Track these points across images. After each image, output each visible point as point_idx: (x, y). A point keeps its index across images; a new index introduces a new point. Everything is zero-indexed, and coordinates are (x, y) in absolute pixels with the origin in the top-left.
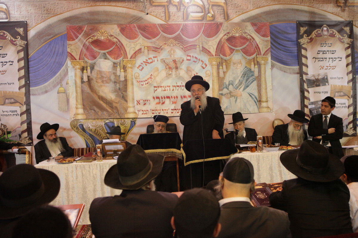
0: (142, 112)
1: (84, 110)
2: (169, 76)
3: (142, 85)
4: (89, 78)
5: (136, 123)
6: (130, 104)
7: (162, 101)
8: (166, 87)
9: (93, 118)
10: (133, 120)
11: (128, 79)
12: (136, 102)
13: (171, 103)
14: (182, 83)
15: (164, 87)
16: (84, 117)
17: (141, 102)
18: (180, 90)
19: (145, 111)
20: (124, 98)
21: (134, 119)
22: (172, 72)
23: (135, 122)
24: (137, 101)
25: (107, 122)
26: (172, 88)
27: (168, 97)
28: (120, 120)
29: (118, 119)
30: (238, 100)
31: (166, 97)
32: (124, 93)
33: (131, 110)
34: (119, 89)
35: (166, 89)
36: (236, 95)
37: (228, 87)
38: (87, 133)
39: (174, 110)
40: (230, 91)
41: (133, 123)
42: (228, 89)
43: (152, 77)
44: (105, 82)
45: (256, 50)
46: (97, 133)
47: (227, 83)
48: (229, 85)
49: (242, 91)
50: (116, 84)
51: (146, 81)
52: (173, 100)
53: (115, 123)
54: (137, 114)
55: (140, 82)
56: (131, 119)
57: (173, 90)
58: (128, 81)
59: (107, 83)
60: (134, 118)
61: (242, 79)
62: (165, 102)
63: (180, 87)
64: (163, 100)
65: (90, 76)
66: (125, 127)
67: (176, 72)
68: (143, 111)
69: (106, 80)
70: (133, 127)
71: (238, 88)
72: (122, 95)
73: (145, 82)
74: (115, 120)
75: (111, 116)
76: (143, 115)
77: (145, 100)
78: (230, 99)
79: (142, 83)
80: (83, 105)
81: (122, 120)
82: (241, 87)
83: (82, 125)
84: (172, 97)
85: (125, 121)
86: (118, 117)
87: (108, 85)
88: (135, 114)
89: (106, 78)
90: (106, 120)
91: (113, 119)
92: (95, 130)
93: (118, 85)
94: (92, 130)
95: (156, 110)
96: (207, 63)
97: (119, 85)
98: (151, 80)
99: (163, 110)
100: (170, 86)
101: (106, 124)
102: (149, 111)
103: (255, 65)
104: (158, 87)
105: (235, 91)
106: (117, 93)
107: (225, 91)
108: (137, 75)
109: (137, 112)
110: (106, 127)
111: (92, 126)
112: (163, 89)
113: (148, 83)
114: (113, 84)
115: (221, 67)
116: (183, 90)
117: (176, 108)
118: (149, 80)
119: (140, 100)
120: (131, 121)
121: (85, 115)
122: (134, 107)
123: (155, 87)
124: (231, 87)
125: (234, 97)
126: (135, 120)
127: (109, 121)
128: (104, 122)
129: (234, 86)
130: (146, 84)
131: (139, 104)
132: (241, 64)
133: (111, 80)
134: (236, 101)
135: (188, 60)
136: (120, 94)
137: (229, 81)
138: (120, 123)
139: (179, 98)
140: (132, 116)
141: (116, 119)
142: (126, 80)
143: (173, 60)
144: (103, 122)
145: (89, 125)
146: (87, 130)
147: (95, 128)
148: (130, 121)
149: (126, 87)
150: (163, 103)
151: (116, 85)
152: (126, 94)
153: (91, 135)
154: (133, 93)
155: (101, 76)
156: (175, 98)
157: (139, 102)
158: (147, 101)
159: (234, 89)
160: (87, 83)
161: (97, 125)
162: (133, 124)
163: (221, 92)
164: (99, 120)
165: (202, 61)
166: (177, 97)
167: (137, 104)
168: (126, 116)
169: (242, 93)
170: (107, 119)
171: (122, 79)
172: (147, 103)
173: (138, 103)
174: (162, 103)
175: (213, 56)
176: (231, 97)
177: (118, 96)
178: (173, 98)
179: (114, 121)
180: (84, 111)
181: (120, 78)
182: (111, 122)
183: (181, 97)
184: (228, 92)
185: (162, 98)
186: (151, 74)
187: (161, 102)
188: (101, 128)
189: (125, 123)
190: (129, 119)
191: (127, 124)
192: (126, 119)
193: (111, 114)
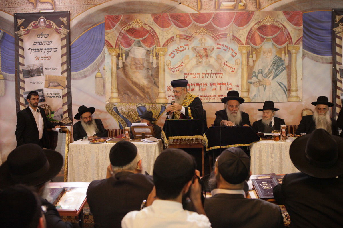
1: (118, 94)
2: (199, 63)
3: (173, 72)
4: (124, 64)
6: (161, 90)
8: (196, 74)
9: (127, 102)
11: (160, 66)
12: (167, 88)
13: (201, 90)
14: (211, 71)
15: (194, 74)
16: (119, 100)
18: (209, 77)
20: (156, 84)
21: (165, 104)
22: (202, 60)
24: (168, 87)
25: (139, 106)
26: (201, 75)
27: (198, 84)
28: (152, 104)
30: (267, 89)
31: (195, 84)
32: (156, 79)
33: (162, 95)
34: (152, 75)
35: (196, 76)
36: (265, 84)
37: (257, 76)
38: (121, 116)
39: (203, 96)
40: (259, 79)
41: (164, 107)
42: (257, 78)
43: (183, 64)
44: (138, 68)
45: (288, 40)
46: (130, 116)
47: (257, 72)
48: (258, 73)
49: (271, 80)
50: (148, 70)
51: (177, 68)
52: (202, 87)
53: (147, 107)
55: (171, 69)
56: (162, 104)
57: (203, 77)
58: (160, 68)
59: (140, 69)
60: (165, 103)
61: (271, 68)
62: (194, 88)
63: (210, 75)
65: (125, 63)
66: (156, 111)
67: (206, 60)
69: (139, 67)
70: (163, 112)
71: (267, 76)
72: (154, 81)
73: (175, 68)
75: (143, 100)
78: (258, 88)
79: (173, 70)
80: (118, 90)
82: (271, 76)
83: (117, 108)
84: (201, 84)
85: (156, 106)
86: (150, 102)
87: (141, 71)
88: (165, 99)
89: (139, 64)
91: (145, 103)
92: (128, 113)
93: (150, 71)
94: (126, 113)
96: (237, 51)
97: (152, 72)
98: (182, 67)
100: (199, 74)
101: (138, 108)
103: (285, 54)
104: (188, 74)
105: (265, 80)
106: (149, 79)
107: (254, 79)
108: (169, 62)
109: (167, 97)
110: (139, 110)
111: (125, 109)
112: (193, 76)
113: (178, 70)
114: (146, 71)
115: (251, 56)
116: (212, 77)
117: (205, 95)
118: (180, 67)
120: (162, 106)
121: (120, 98)
122: (165, 92)
123: (185, 74)
124: (260, 76)
125: (262, 86)
126: (166, 106)
127: (141, 105)
128: (137, 106)
129: (264, 74)
130: (177, 71)
131: (170, 90)
132: (271, 53)
133: (144, 66)
134: (265, 89)
135: (218, 48)
136: (152, 80)
137: (258, 70)
138: (152, 107)
139: (208, 85)
140: (162, 101)
141: (148, 104)
142: (158, 67)
143: (204, 49)
145: (123, 109)
146: (121, 113)
147: (128, 111)
148: (161, 106)
149: (158, 73)
151: (148, 72)
152: (158, 80)
153: (124, 118)
154: (164, 79)
155: (136, 63)
156: (204, 85)
157: (170, 88)
159: (263, 78)
160: (122, 69)
161: (130, 109)
163: (250, 81)
164: (132, 104)
165: (232, 49)
166: (206, 84)
167: (168, 90)
168: (157, 101)
169: (271, 81)
170: (140, 103)
171: (155, 66)
175: (243, 45)
176: (259, 86)
177: (150, 81)
178: (203, 85)
179: (146, 105)
180: (118, 96)
181: (152, 65)
182: (143, 106)
183: (211, 84)
184: (257, 80)
185: (192, 85)
186: (182, 62)
188: (134, 111)
189: (156, 107)
190: (160, 104)
191: (158, 109)
192: (157, 104)
193: (143, 99)
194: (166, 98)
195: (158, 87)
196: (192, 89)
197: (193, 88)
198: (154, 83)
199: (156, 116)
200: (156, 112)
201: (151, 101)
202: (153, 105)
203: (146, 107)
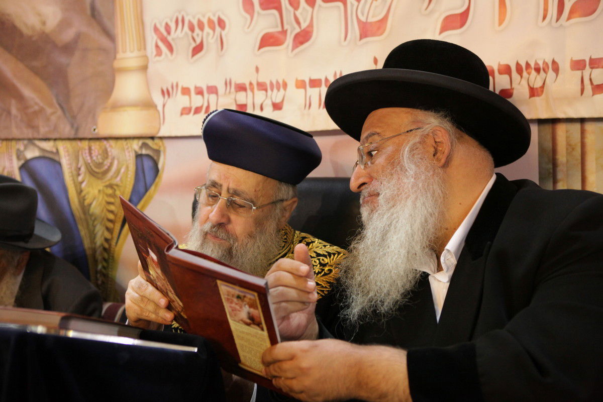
0: (183, 101)
5: (160, 166)
6: (127, 52)
7: (298, 23)
10: (145, 145)
12: (152, 39)
13: (355, 30)
17: (179, 36)
19: (200, 92)
20: (100, 18)
21: (149, 142)
23: (156, 164)
24: (156, 29)
28: (85, 144)
29: (74, 143)
33: (128, 87)
41: (147, 164)
53: (65, 162)
54: (158, 111)
56: (136, 145)
60: (152, 138)
62: (311, 25)
64: (298, 13)
66: (111, 186)
68: (186, 91)
70: (147, 190)
74: (62, 147)
76: (185, 116)
77: (195, 23)
81: (96, 146)
85: (105, 153)
88: (147, 113)
90: (26, 147)
91: (55, 140)
95: (262, 86)
99: (301, 84)
102: (221, 89)
109: (158, 99)
110: (29, 182)
119: (173, 26)
120: (139, 156)
122: (144, 68)
126: (158, 152)
128: (18, 158)
131: (170, 48)
138: (87, 165)
141: (68, 144)
144: (14, 158)
148: (133, 155)
150: (303, 37)
157: (169, 38)
158: (207, 29)
162: (149, 175)
167: (159, 52)
168: (103, 127)
170: (31, 140)
172: (209, 37)
173: (161, 44)
174: (297, 36)
179: (58, 152)
187: (293, 30)
189: (107, 163)
190: (124, 142)
191: (118, 172)
192: (112, 142)
193: (36, 113)
194: (148, 105)
195: (111, 37)
196: (298, 30)
197: (304, 25)
198: (89, 12)
199: (111, 216)
200: (110, 191)
201: (72, 125)
202: (90, 149)
203: (59, 164)
